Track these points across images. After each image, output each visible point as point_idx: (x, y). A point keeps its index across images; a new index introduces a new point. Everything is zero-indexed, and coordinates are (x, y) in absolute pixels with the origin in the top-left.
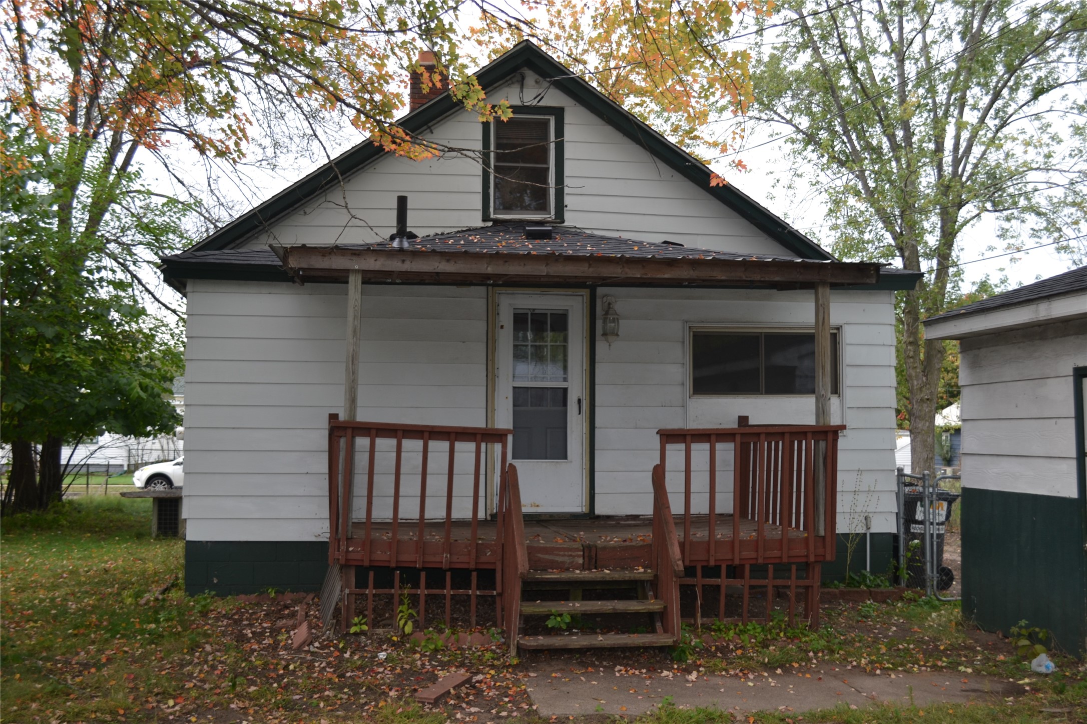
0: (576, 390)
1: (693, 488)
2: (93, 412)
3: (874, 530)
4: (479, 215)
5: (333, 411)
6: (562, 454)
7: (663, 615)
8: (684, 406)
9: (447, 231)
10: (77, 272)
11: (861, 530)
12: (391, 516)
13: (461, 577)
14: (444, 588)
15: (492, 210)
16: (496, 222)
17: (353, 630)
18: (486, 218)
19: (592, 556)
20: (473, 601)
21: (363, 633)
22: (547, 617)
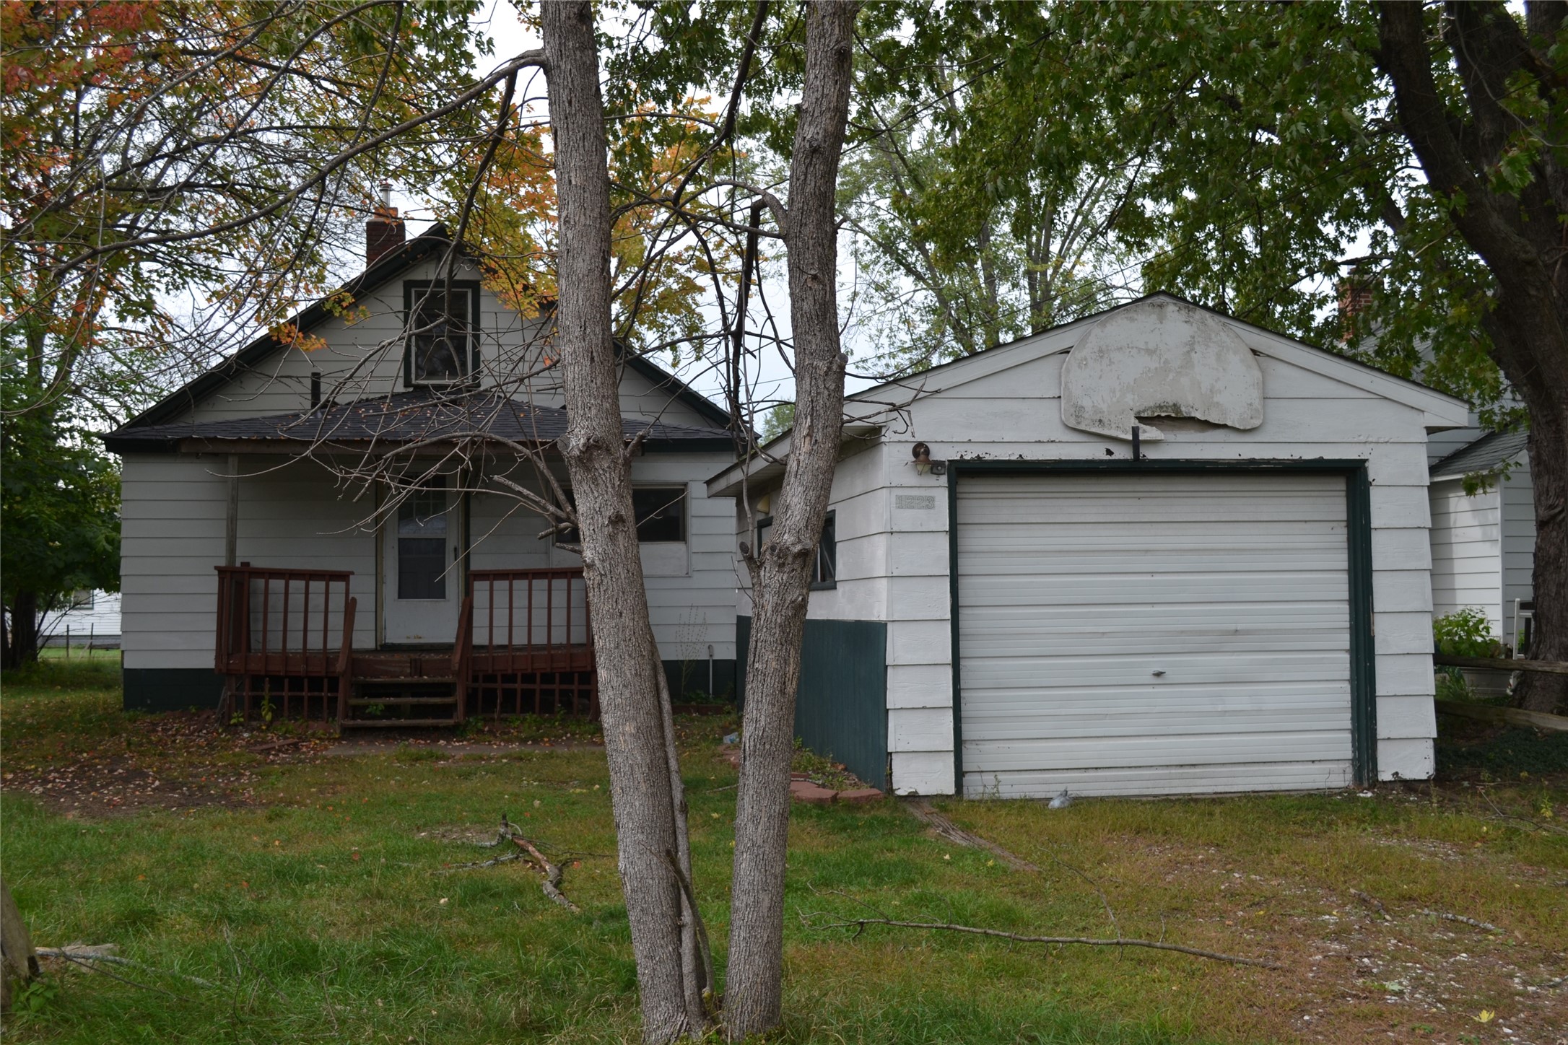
0: (453, 541)
1: (534, 623)
2: (61, 565)
3: (716, 657)
4: (401, 381)
5: (246, 560)
6: (442, 595)
7: (453, 706)
8: (547, 553)
9: (371, 397)
10: (48, 423)
11: (706, 658)
12: (301, 646)
13: (316, 683)
14: (302, 690)
15: (413, 376)
16: (417, 387)
17: (233, 721)
18: (407, 383)
19: (418, 668)
20: (325, 700)
21: (241, 724)
22: (366, 707)
